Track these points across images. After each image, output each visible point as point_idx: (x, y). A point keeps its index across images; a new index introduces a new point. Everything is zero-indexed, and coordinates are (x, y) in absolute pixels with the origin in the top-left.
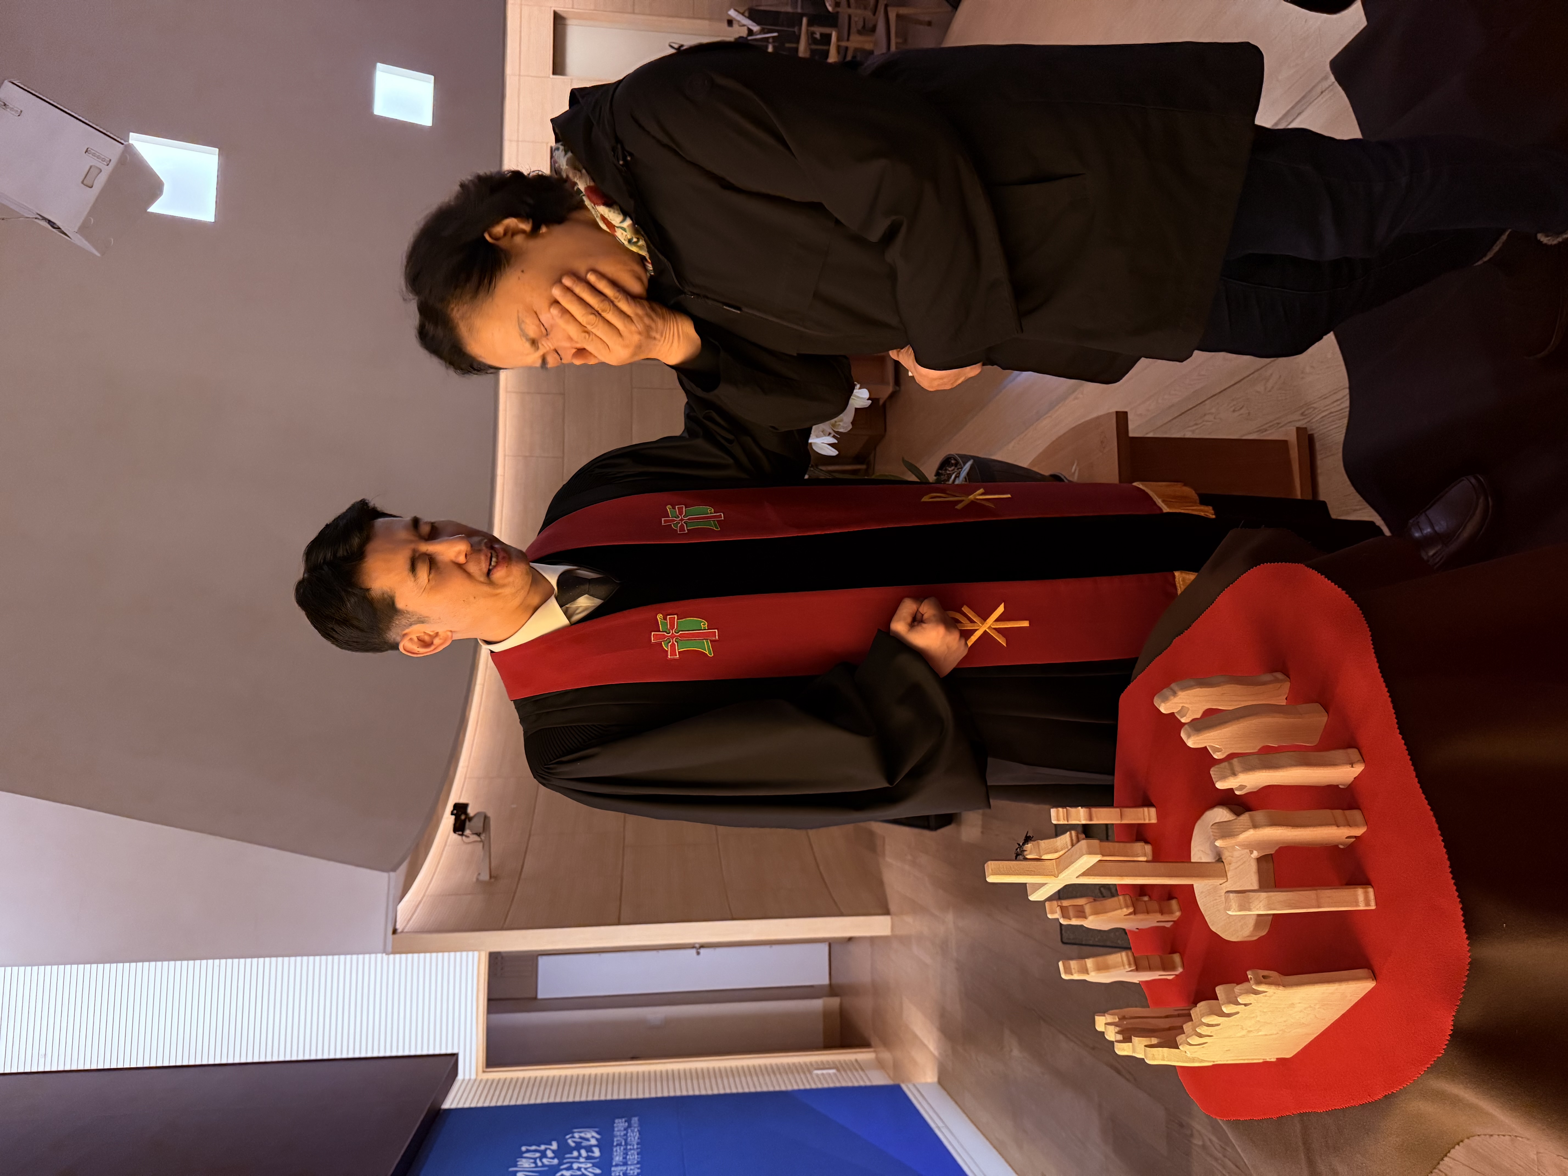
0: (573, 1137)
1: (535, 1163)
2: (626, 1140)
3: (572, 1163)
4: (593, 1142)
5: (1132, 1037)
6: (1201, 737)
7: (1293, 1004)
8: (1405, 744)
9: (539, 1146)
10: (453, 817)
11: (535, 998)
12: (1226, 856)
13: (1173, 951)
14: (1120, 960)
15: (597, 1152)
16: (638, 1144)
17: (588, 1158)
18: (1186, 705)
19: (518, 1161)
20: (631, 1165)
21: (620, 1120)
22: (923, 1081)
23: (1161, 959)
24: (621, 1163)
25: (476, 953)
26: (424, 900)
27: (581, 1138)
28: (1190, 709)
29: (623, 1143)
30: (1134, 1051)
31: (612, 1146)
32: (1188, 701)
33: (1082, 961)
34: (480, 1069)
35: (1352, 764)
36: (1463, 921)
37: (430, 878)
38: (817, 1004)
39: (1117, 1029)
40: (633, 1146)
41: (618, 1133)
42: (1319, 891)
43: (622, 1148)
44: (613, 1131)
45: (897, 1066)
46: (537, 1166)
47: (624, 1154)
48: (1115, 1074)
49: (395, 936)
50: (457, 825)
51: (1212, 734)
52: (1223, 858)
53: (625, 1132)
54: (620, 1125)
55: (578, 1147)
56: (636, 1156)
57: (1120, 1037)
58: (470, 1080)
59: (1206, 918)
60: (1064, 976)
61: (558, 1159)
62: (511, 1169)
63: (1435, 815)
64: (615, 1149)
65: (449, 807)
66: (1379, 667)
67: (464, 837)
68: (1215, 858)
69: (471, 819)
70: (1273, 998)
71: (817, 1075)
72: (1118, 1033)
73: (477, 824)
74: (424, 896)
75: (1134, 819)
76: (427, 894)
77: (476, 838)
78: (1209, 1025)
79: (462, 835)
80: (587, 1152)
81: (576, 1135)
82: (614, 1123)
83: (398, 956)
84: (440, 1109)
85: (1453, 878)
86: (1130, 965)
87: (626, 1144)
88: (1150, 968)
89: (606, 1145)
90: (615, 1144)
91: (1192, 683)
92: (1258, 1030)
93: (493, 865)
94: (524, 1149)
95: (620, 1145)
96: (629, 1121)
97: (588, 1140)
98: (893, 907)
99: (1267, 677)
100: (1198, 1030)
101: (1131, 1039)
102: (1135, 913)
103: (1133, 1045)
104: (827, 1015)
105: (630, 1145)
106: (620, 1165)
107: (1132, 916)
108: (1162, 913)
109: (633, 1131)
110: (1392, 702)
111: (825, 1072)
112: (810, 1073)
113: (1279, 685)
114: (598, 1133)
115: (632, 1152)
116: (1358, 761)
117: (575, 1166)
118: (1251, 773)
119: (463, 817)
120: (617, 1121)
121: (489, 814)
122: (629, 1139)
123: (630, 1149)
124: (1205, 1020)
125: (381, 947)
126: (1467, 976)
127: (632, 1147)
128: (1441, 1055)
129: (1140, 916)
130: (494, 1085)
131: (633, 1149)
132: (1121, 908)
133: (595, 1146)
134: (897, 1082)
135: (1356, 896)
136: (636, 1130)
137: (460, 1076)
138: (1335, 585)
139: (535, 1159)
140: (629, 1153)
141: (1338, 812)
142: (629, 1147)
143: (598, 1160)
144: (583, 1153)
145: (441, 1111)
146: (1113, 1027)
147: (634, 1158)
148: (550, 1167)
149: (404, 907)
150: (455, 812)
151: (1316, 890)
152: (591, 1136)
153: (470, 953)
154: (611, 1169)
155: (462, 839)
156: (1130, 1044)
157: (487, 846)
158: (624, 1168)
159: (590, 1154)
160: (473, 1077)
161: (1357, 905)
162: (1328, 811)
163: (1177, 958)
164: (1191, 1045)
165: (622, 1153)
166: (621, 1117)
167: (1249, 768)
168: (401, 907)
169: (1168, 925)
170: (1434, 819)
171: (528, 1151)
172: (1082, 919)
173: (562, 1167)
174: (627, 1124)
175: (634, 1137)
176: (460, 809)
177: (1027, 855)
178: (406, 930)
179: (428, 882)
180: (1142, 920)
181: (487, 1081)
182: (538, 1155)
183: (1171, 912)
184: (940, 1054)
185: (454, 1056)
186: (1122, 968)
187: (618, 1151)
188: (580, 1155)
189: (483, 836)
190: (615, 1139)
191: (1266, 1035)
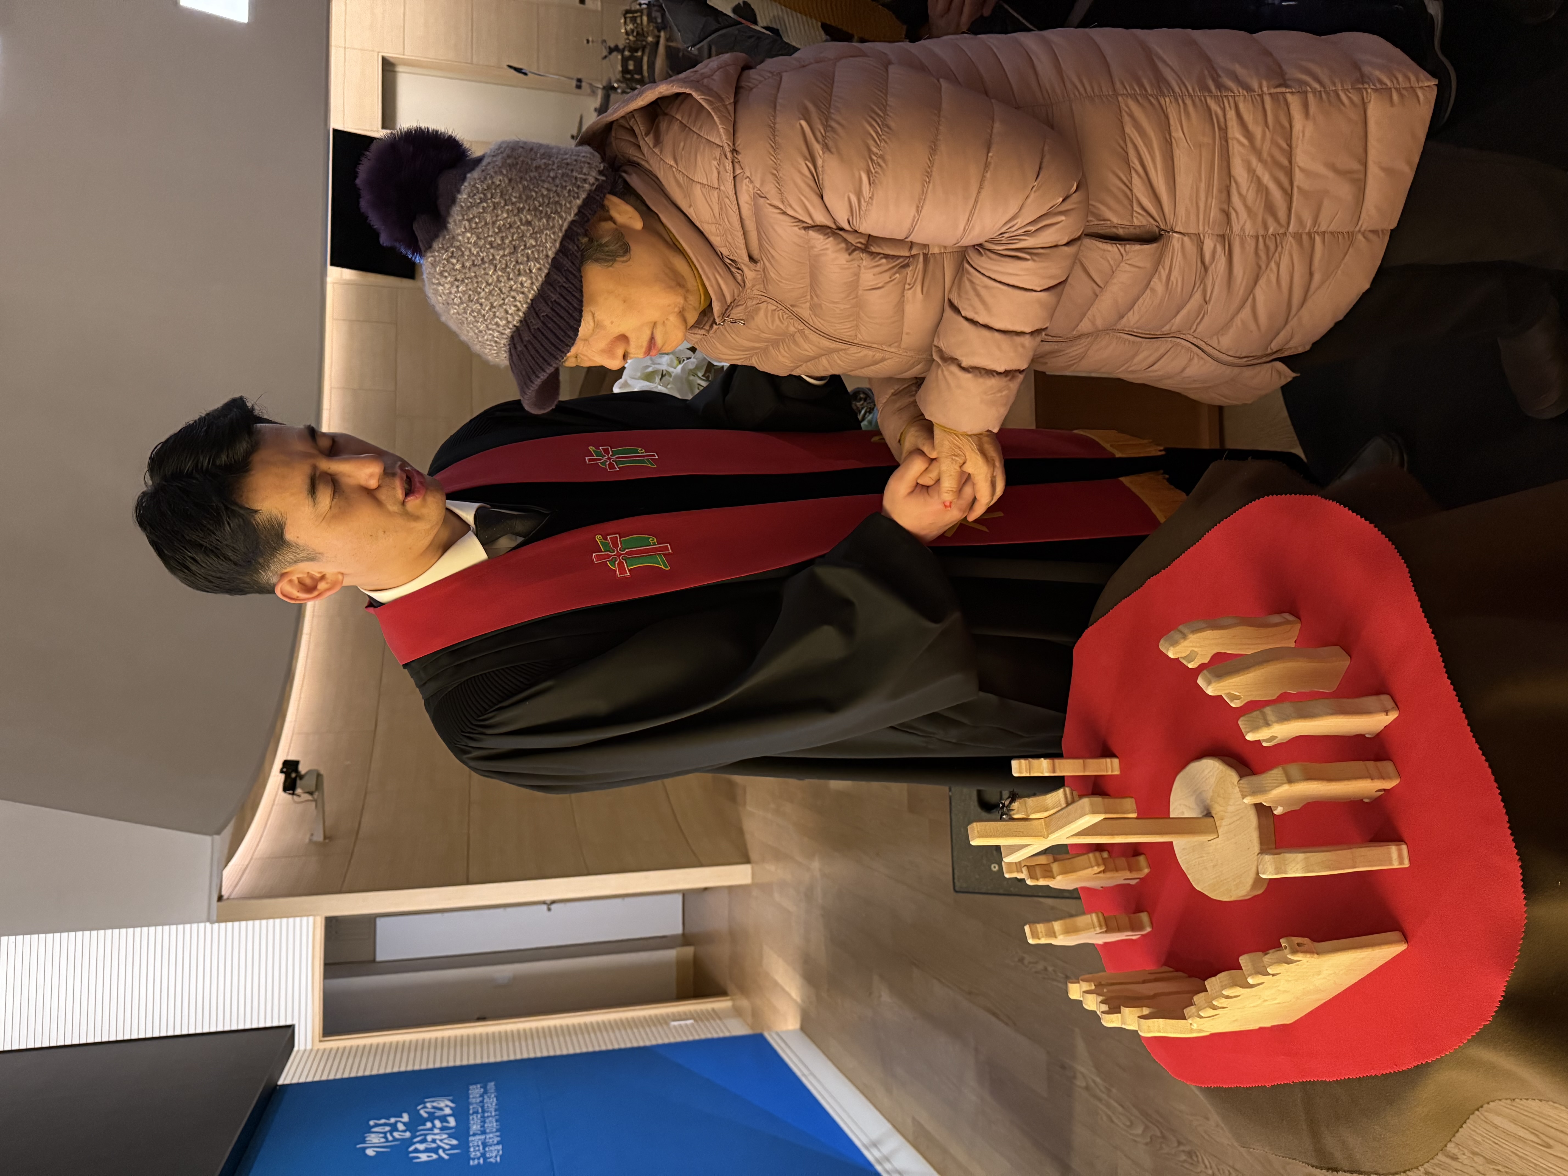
0: (425, 1107)
1: (386, 1137)
2: (483, 1107)
3: (426, 1135)
4: (448, 1111)
5: (1122, 1008)
6: (1222, 684)
7: (1320, 971)
8: (1454, 690)
9: (388, 1119)
10: (283, 776)
11: (374, 961)
12: (1217, 810)
13: (1138, 910)
14: (1090, 921)
15: (452, 1122)
16: (496, 1110)
17: (442, 1129)
18: (1196, 649)
19: (366, 1137)
20: (490, 1133)
21: (475, 1086)
22: (784, 1028)
23: (1130, 918)
24: (479, 1132)
25: (311, 919)
26: (251, 863)
27: (434, 1108)
28: (1200, 653)
29: (480, 1110)
30: (1123, 1022)
31: (468, 1115)
32: (1198, 645)
33: (1049, 924)
34: (317, 1039)
35: (1387, 712)
36: (1522, 880)
37: (258, 840)
38: (671, 954)
39: (1100, 998)
40: (491, 1113)
41: (474, 1100)
42: (1354, 850)
43: (479, 1116)
44: (468, 1098)
45: (756, 1015)
46: (387, 1141)
47: (482, 1122)
48: (993, 1019)
49: (220, 903)
50: (287, 784)
51: (1234, 680)
52: (1213, 813)
53: (481, 1099)
54: (475, 1091)
55: (432, 1117)
56: (495, 1124)
57: (1105, 1007)
58: (305, 1050)
59: (1189, 876)
60: (1031, 941)
61: (410, 1132)
62: (358, 1146)
63: (1490, 766)
64: (471, 1118)
65: (278, 765)
66: (1421, 606)
67: (295, 797)
68: (1203, 812)
69: (301, 777)
70: (1305, 966)
71: (675, 1027)
72: (1102, 1002)
73: (310, 782)
74: (251, 859)
75: (1097, 771)
76: (254, 857)
77: (307, 797)
78: (1227, 997)
79: (293, 794)
80: (442, 1122)
81: (429, 1105)
82: (468, 1089)
83: (223, 925)
84: (277, 1085)
85: (1511, 834)
86: (1101, 926)
87: (483, 1111)
88: (1119, 930)
89: (462, 1113)
90: (471, 1112)
91: (1203, 625)
92: (1275, 999)
93: (326, 823)
94: (372, 1123)
95: (477, 1112)
96: (485, 1087)
97: (441, 1109)
98: (753, 855)
99: (1276, 619)
100: (1215, 1003)
101: (1120, 1008)
102: (1104, 871)
103: (1122, 1018)
104: (681, 964)
105: (488, 1112)
106: (479, 1134)
107: (1101, 875)
108: (1131, 870)
109: (489, 1097)
110: (1438, 644)
111: (682, 1023)
112: (667, 1024)
113: (1289, 626)
114: (452, 1101)
115: (490, 1119)
116: (1393, 708)
117: (429, 1138)
118: (1286, 723)
119: (293, 775)
120: (471, 1087)
121: (322, 772)
122: (486, 1105)
123: (488, 1117)
124: (1225, 992)
125: (205, 916)
126: (1522, 939)
127: (489, 1114)
128: (1488, 1022)
129: (1109, 875)
130: (332, 1055)
131: (491, 1116)
132: (1092, 867)
133: (449, 1115)
134: (758, 1031)
135: (1389, 853)
136: (493, 1096)
137: (296, 1049)
138: (1361, 517)
139: (385, 1133)
140: (487, 1121)
141: (1370, 764)
142: (486, 1115)
143: (453, 1131)
144: (438, 1123)
145: (278, 1088)
146: (1095, 995)
147: (493, 1126)
148: (403, 1140)
149: (230, 872)
150: (285, 770)
151: (1351, 848)
152: (445, 1105)
153: (305, 919)
154: (468, 1139)
155: (293, 799)
156: (1119, 1015)
157: (320, 805)
158: (483, 1137)
159: (445, 1124)
160: (309, 1047)
161: (1391, 864)
162: (1361, 763)
163: (1144, 917)
164: (1201, 1017)
165: (479, 1121)
166: (475, 1084)
167: (1284, 718)
168: (226, 872)
169: (1133, 882)
170: (1490, 771)
171: (376, 1125)
172: (1050, 879)
173: (416, 1140)
174: (482, 1090)
175: (492, 1104)
176: (290, 767)
177: (1014, 814)
178: (232, 897)
179: (256, 843)
180: (1109, 878)
181: (325, 1050)
182: (387, 1128)
183: (1139, 869)
184: (803, 1001)
185: (291, 1028)
186: (1093, 930)
187: (475, 1119)
188: (434, 1126)
189: (316, 795)
190: (471, 1107)
191: (1279, 1003)
